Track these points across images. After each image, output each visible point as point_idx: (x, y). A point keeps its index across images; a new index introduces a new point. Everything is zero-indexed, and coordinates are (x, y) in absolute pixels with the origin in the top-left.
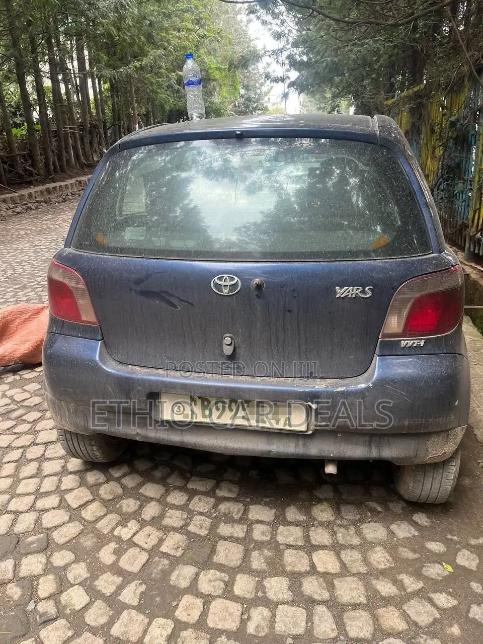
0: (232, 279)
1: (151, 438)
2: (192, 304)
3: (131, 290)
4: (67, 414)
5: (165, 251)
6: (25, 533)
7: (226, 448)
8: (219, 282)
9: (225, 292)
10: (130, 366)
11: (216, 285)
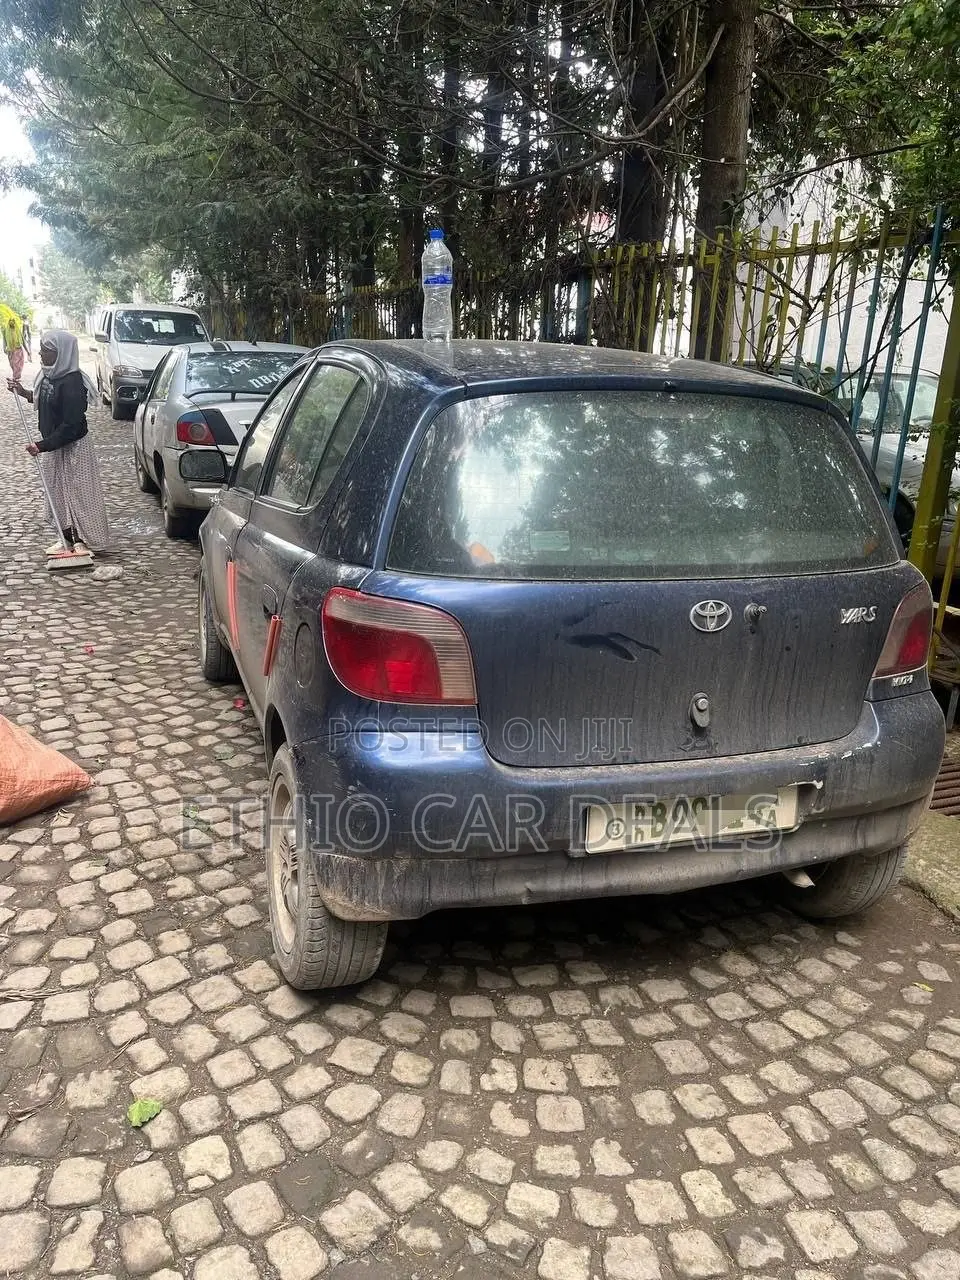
0: (719, 606)
1: (553, 893)
2: (657, 651)
3: (557, 635)
4: (381, 886)
5: (609, 567)
6: (324, 1142)
7: (677, 881)
8: (701, 612)
9: (712, 626)
10: (533, 770)
11: (698, 616)
